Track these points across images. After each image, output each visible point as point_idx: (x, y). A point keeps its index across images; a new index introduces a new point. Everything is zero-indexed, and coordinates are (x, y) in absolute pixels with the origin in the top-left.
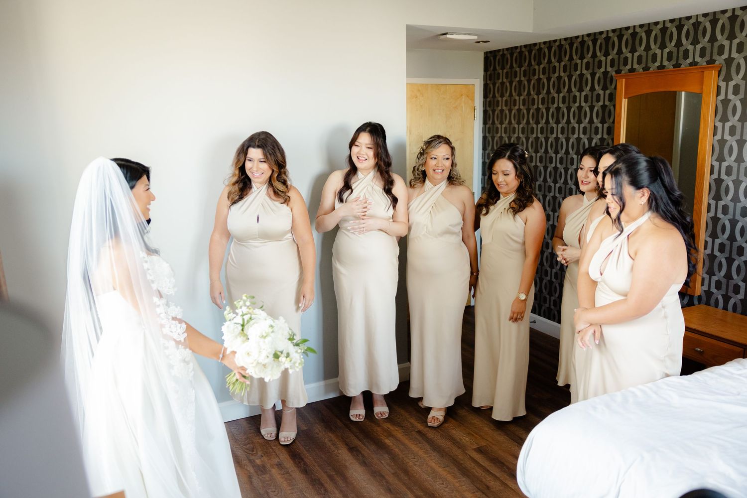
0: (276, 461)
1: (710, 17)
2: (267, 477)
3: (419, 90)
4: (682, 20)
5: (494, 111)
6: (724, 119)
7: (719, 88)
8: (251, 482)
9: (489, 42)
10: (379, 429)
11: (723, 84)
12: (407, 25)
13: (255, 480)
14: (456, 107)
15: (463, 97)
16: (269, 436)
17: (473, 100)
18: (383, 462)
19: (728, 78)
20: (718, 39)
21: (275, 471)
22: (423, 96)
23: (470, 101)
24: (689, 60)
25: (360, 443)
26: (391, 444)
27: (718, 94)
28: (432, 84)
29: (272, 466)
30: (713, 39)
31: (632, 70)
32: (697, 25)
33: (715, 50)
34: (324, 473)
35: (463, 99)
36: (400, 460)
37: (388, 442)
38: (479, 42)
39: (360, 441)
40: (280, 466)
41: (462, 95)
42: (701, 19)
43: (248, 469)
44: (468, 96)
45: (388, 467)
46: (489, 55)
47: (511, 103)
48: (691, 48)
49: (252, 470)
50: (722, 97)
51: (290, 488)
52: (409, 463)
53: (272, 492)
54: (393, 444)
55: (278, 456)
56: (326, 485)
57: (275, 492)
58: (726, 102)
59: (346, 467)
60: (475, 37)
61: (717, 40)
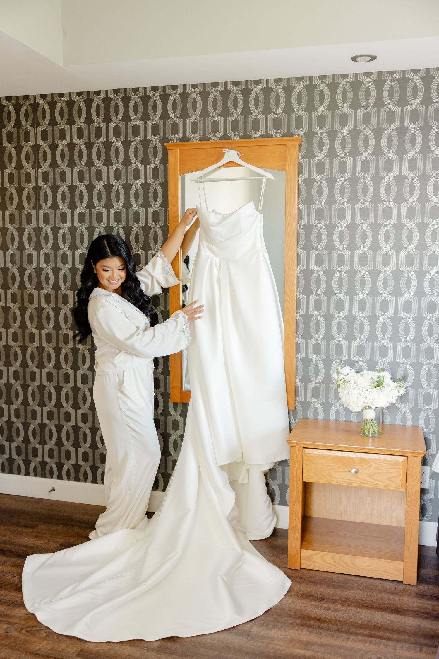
1: (284, 84)
4: (249, 83)
6: (309, 201)
7: (300, 165)
11: (305, 162)
19: (310, 155)
20: (295, 110)
24: (262, 132)
27: (300, 172)
30: (289, 109)
31: (185, 139)
32: (267, 91)
33: (293, 122)
42: (272, 85)
48: (262, 117)
50: (305, 176)
58: (309, 182)
61: (293, 111)
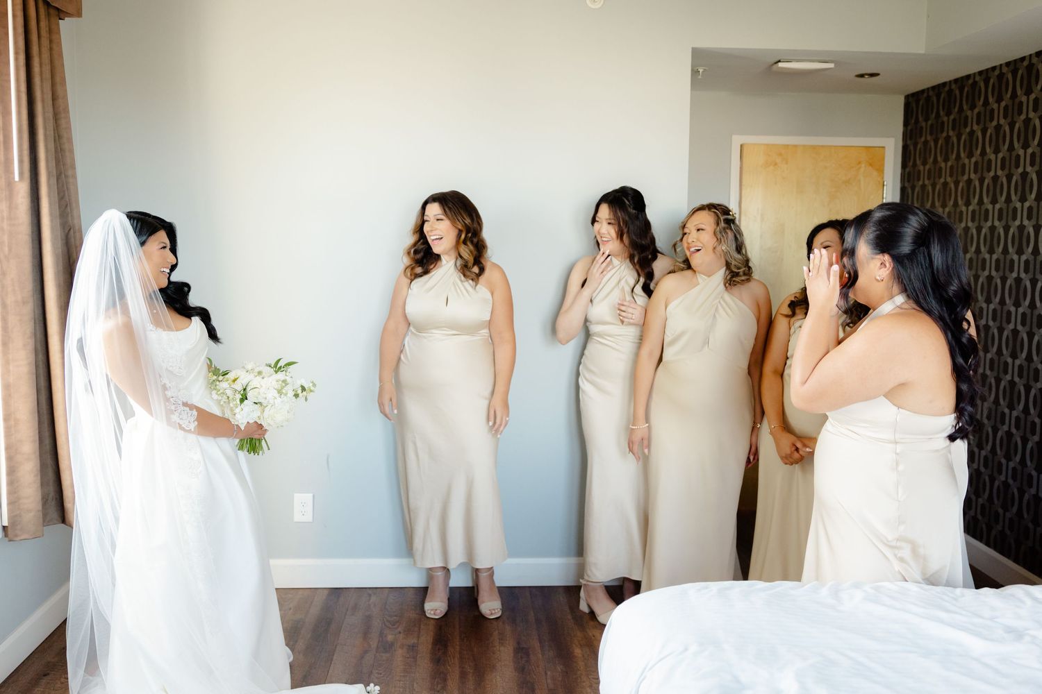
0: (412, 641)
2: (385, 656)
3: (780, 154)
5: (913, 188)
8: (362, 657)
9: (878, 75)
10: (579, 634)
12: (693, 48)
13: (369, 658)
14: (847, 182)
15: (863, 165)
16: (432, 612)
17: (881, 170)
18: (549, 673)
21: (400, 654)
22: (787, 163)
23: (875, 173)
25: (537, 645)
26: (580, 655)
28: (804, 146)
29: (402, 646)
34: (460, 667)
35: (862, 170)
36: (574, 677)
37: (578, 651)
38: (862, 76)
39: (540, 642)
40: (413, 648)
41: (860, 163)
43: (371, 643)
44: (871, 165)
45: (549, 681)
46: (911, 99)
47: (936, 173)
49: (374, 644)
51: (402, 674)
52: (584, 682)
53: (378, 673)
54: (583, 656)
55: (418, 637)
56: (450, 683)
57: (381, 674)
59: (493, 668)
60: (831, 65)
